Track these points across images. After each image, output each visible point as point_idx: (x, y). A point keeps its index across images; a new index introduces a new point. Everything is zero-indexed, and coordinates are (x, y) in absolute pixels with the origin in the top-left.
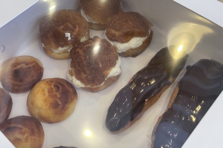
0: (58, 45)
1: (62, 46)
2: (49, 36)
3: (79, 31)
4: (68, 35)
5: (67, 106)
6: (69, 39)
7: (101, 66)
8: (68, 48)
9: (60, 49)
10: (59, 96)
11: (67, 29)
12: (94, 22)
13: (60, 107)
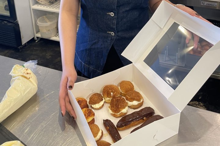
0: (108, 97)
1: (109, 98)
2: (106, 92)
3: (116, 93)
4: (112, 93)
5: (89, 117)
6: (112, 95)
7: (120, 106)
8: (110, 99)
9: (108, 98)
10: (87, 113)
11: (112, 92)
12: (122, 93)
13: (86, 116)
